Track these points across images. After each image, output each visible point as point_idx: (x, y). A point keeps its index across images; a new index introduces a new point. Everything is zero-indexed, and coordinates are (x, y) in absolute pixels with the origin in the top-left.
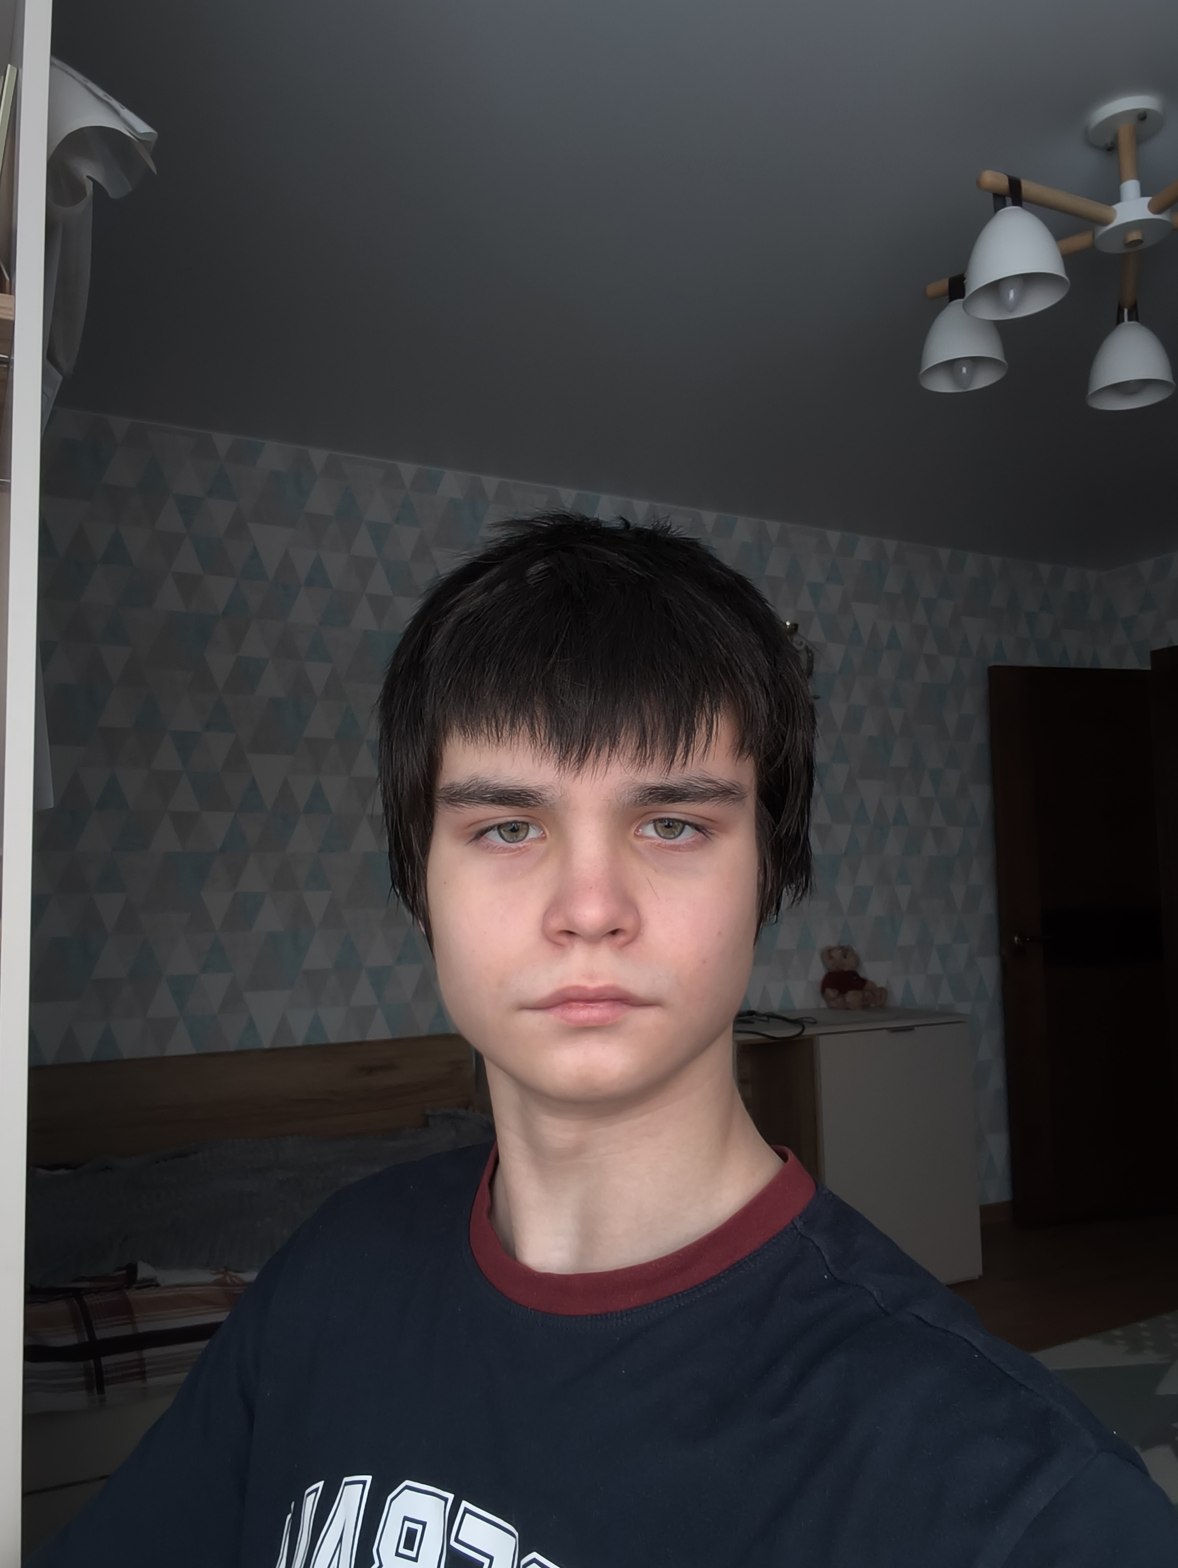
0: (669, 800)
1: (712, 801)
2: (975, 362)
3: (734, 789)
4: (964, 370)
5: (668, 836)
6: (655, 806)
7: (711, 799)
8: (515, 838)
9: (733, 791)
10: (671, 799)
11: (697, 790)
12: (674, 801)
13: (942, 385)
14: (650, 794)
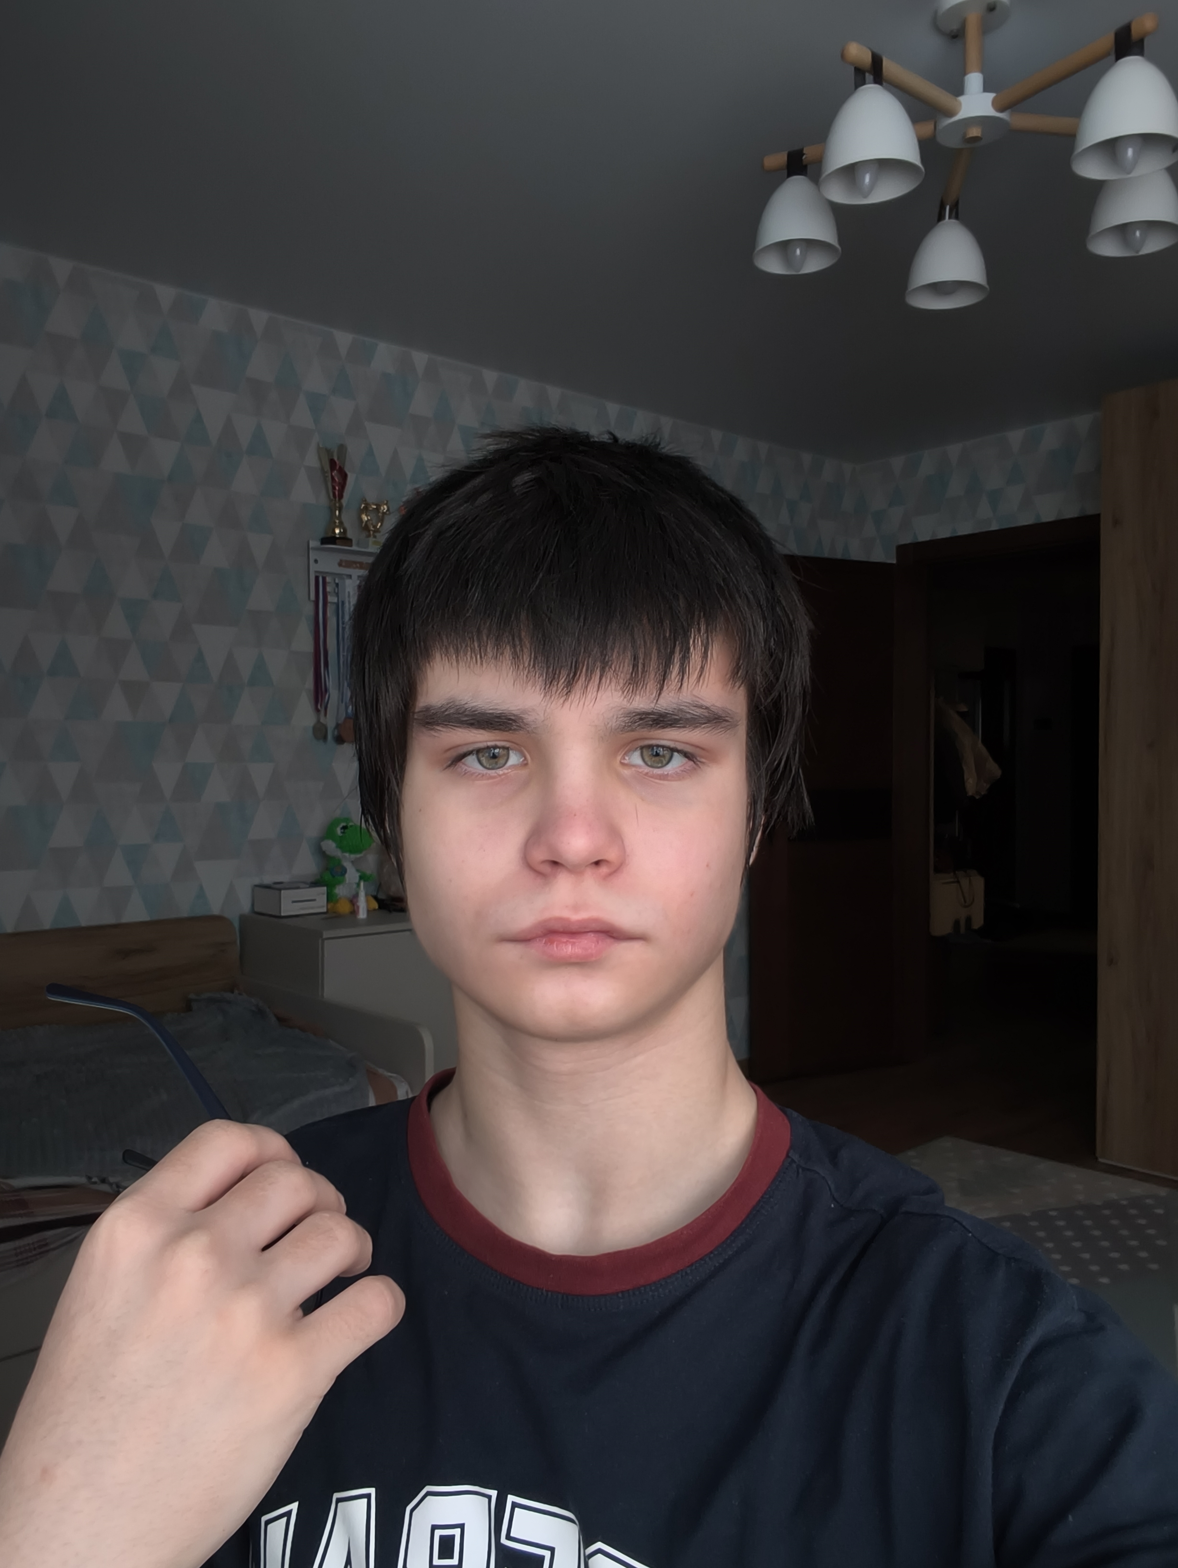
0: (659, 726)
1: (704, 727)
3: (727, 717)
5: (656, 765)
6: (644, 732)
7: (703, 726)
8: (494, 765)
9: (727, 718)
10: (661, 725)
11: (689, 716)
12: (663, 727)
14: (641, 719)
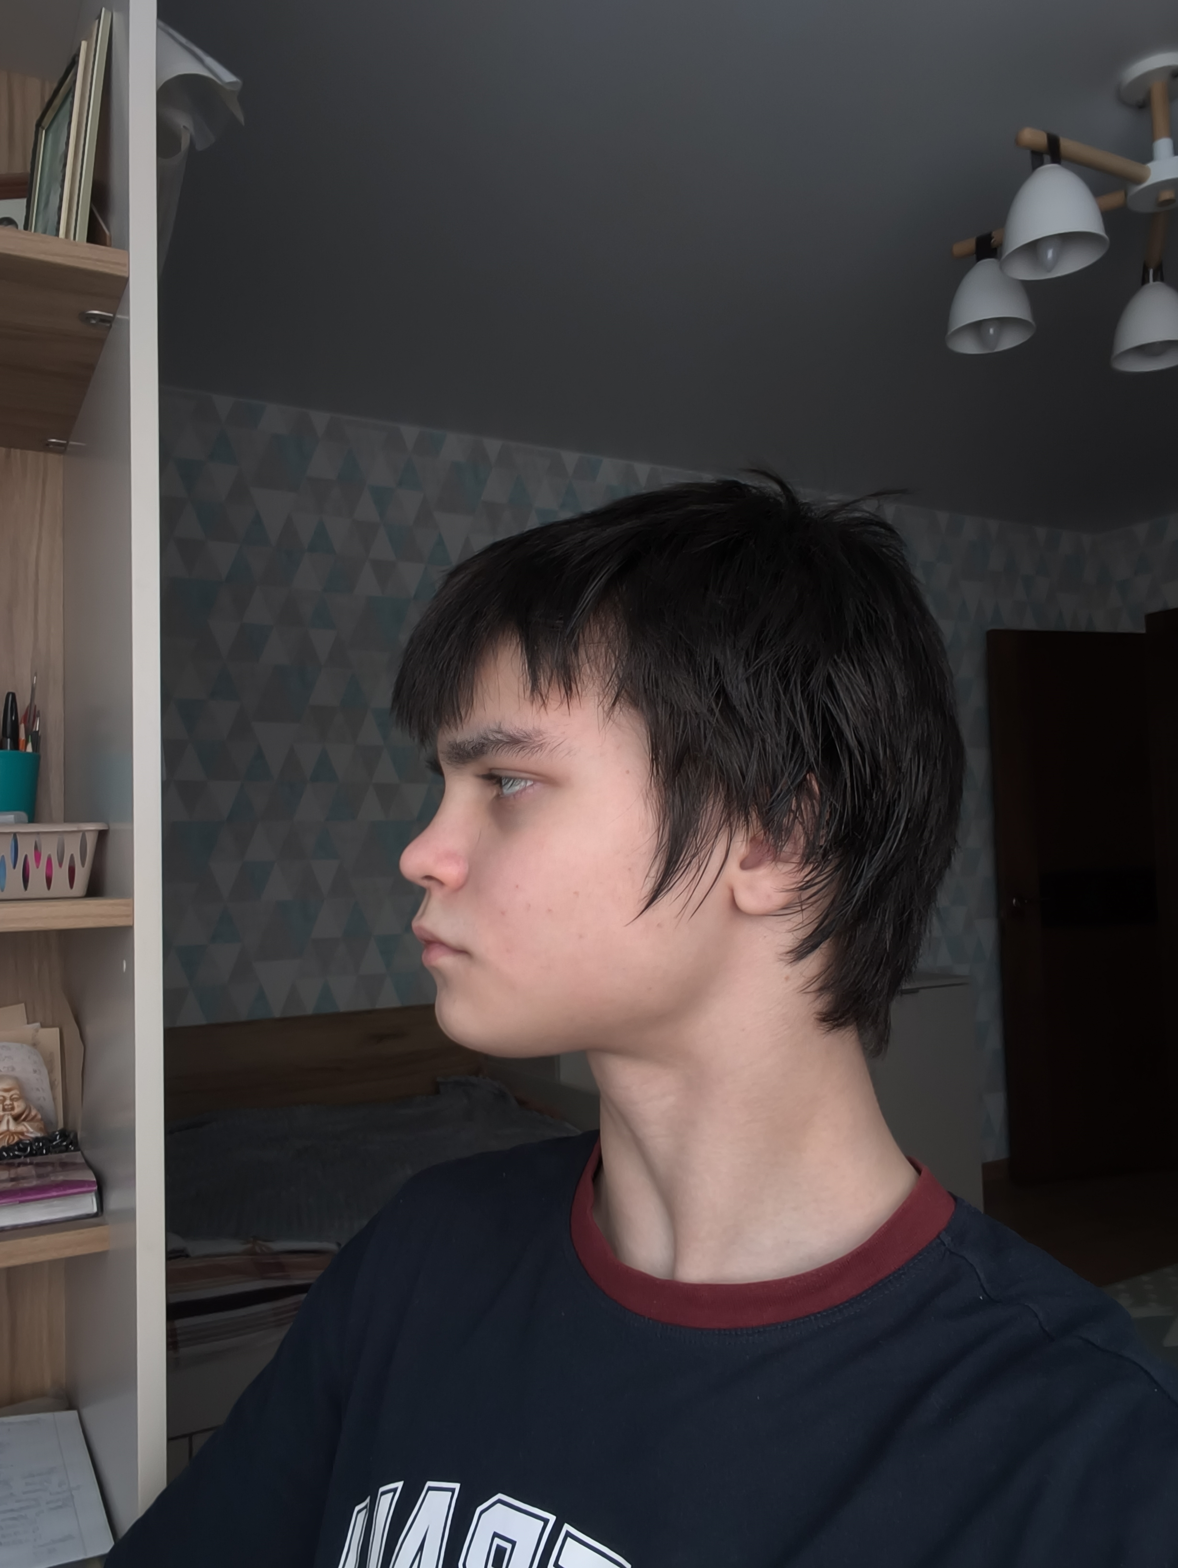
2: (1002, 322)
4: (991, 331)
13: (968, 346)
